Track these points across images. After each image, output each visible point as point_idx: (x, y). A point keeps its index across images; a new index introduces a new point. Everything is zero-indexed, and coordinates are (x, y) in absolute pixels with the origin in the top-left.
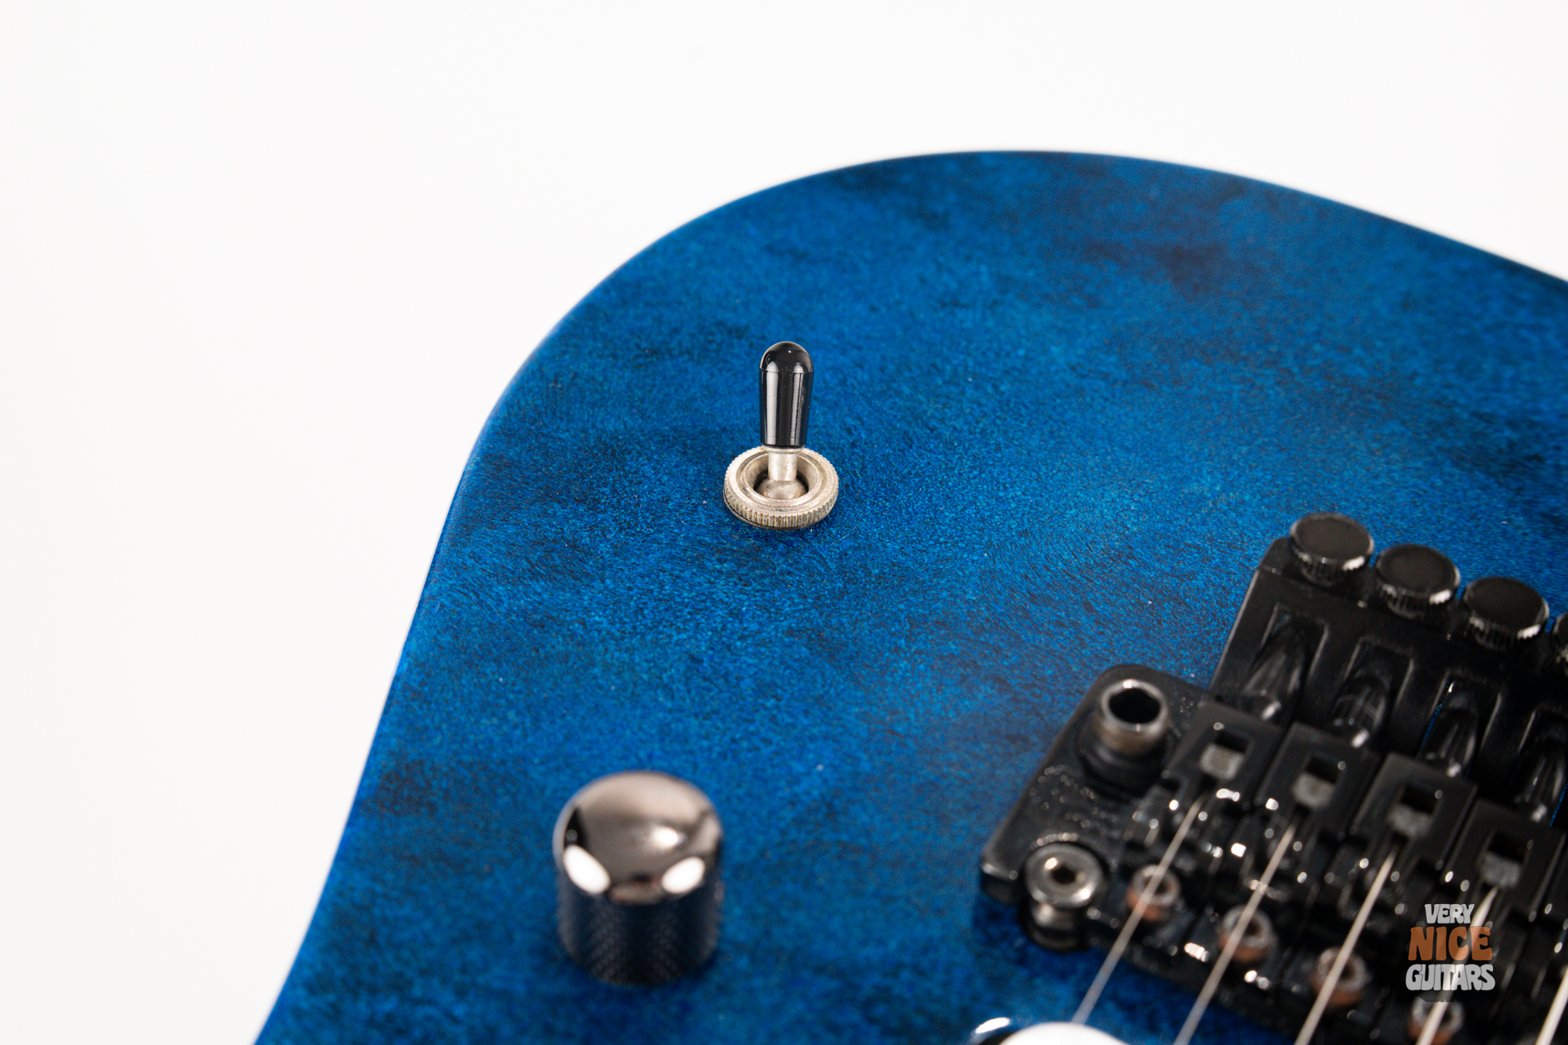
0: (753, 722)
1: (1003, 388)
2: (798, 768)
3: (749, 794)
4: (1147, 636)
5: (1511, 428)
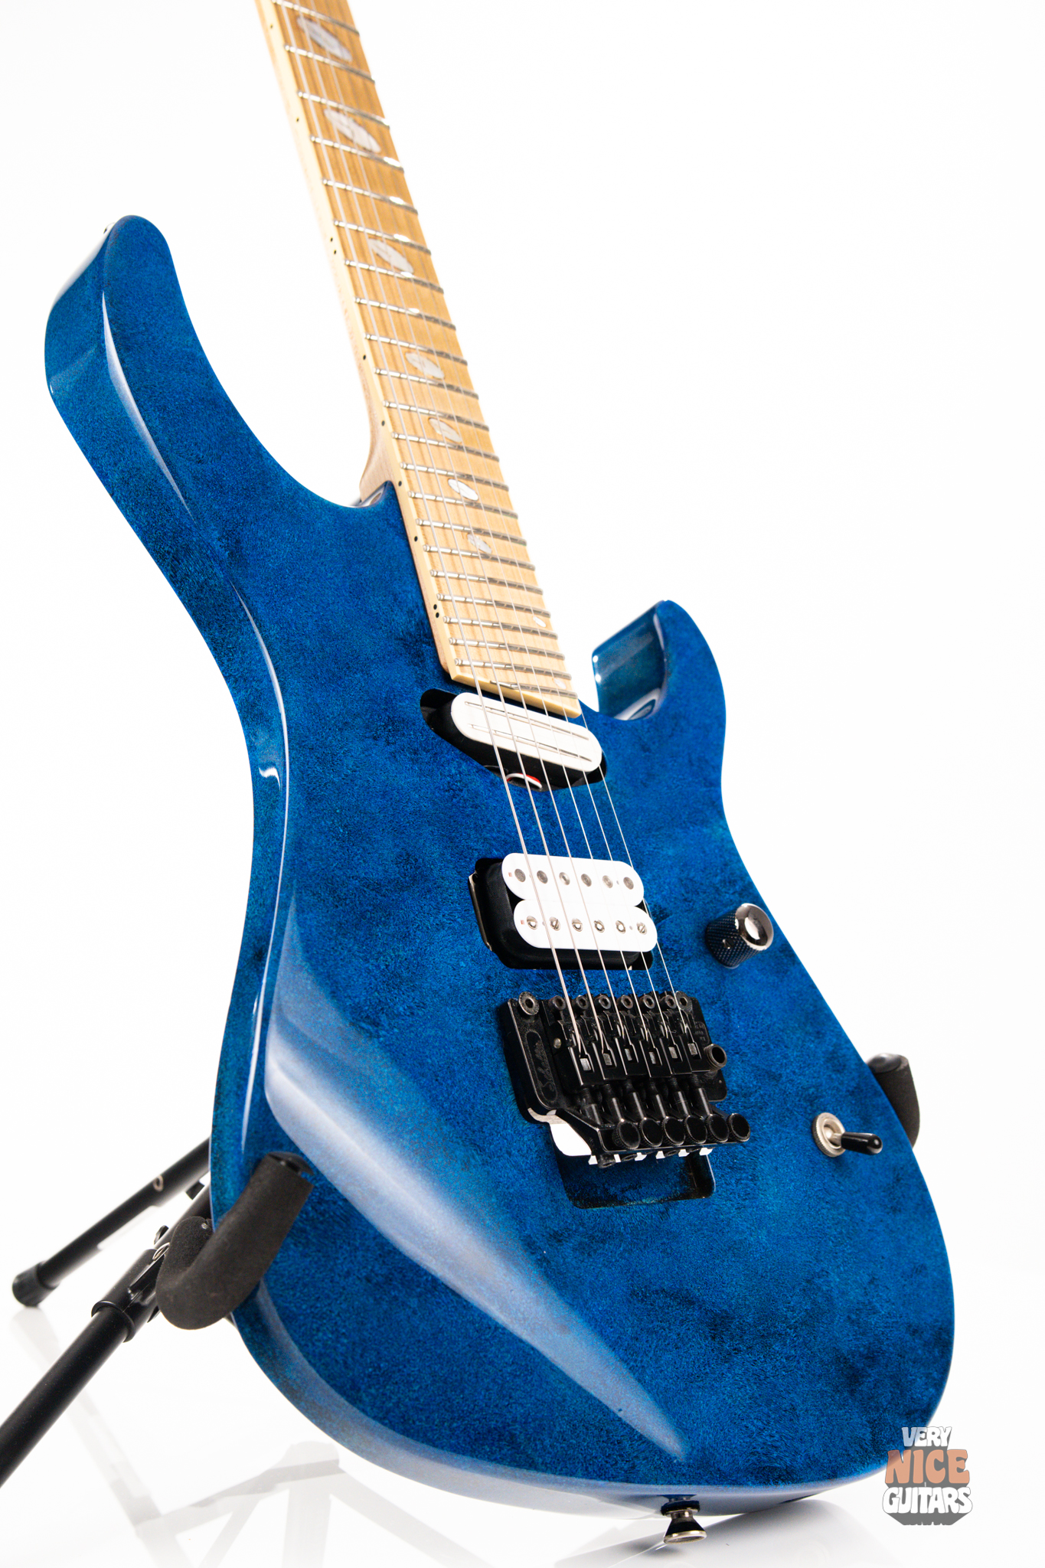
0: (760, 1033)
2: (741, 1023)
3: (741, 1005)
5: (728, 1351)
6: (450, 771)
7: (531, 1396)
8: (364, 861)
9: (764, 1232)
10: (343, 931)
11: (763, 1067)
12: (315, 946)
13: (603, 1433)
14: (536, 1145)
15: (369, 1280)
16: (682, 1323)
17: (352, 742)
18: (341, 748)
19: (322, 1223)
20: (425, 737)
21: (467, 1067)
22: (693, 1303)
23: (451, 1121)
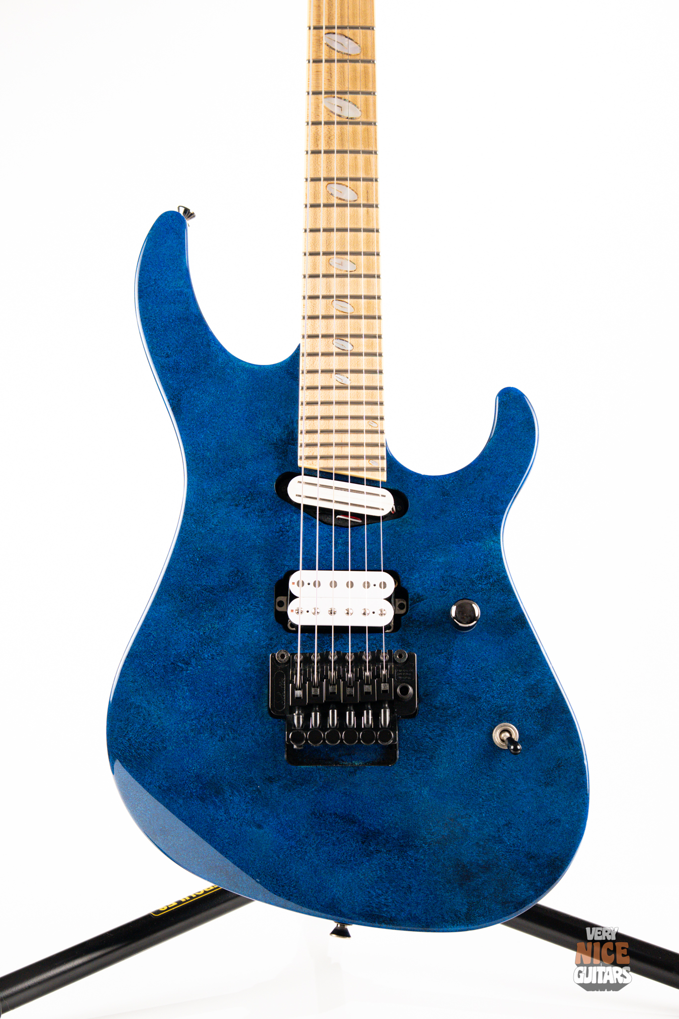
0: (474, 671)
1: (481, 799)
2: (459, 665)
3: (464, 654)
4: (416, 737)
5: (371, 850)
6: (284, 520)
7: (237, 855)
8: (208, 576)
9: (427, 789)
10: (182, 615)
11: (467, 692)
12: (162, 623)
13: (275, 880)
14: (273, 730)
15: (160, 788)
16: (342, 832)
17: (220, 509)
18: (212, 513)
19: (139, 758)
20: (272, 502)
21: (240, 687)
22: (356, 823)
23: (220, 715)
